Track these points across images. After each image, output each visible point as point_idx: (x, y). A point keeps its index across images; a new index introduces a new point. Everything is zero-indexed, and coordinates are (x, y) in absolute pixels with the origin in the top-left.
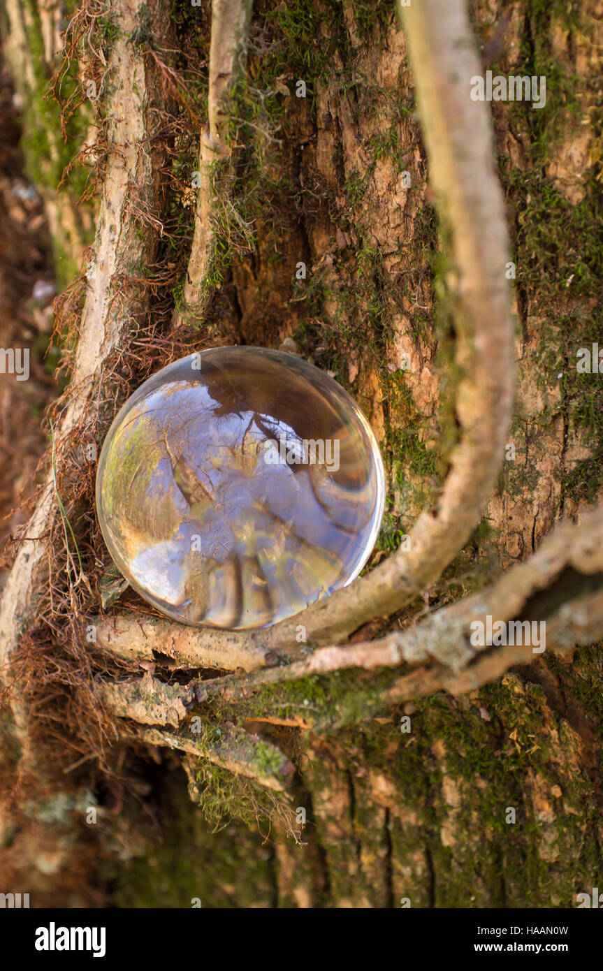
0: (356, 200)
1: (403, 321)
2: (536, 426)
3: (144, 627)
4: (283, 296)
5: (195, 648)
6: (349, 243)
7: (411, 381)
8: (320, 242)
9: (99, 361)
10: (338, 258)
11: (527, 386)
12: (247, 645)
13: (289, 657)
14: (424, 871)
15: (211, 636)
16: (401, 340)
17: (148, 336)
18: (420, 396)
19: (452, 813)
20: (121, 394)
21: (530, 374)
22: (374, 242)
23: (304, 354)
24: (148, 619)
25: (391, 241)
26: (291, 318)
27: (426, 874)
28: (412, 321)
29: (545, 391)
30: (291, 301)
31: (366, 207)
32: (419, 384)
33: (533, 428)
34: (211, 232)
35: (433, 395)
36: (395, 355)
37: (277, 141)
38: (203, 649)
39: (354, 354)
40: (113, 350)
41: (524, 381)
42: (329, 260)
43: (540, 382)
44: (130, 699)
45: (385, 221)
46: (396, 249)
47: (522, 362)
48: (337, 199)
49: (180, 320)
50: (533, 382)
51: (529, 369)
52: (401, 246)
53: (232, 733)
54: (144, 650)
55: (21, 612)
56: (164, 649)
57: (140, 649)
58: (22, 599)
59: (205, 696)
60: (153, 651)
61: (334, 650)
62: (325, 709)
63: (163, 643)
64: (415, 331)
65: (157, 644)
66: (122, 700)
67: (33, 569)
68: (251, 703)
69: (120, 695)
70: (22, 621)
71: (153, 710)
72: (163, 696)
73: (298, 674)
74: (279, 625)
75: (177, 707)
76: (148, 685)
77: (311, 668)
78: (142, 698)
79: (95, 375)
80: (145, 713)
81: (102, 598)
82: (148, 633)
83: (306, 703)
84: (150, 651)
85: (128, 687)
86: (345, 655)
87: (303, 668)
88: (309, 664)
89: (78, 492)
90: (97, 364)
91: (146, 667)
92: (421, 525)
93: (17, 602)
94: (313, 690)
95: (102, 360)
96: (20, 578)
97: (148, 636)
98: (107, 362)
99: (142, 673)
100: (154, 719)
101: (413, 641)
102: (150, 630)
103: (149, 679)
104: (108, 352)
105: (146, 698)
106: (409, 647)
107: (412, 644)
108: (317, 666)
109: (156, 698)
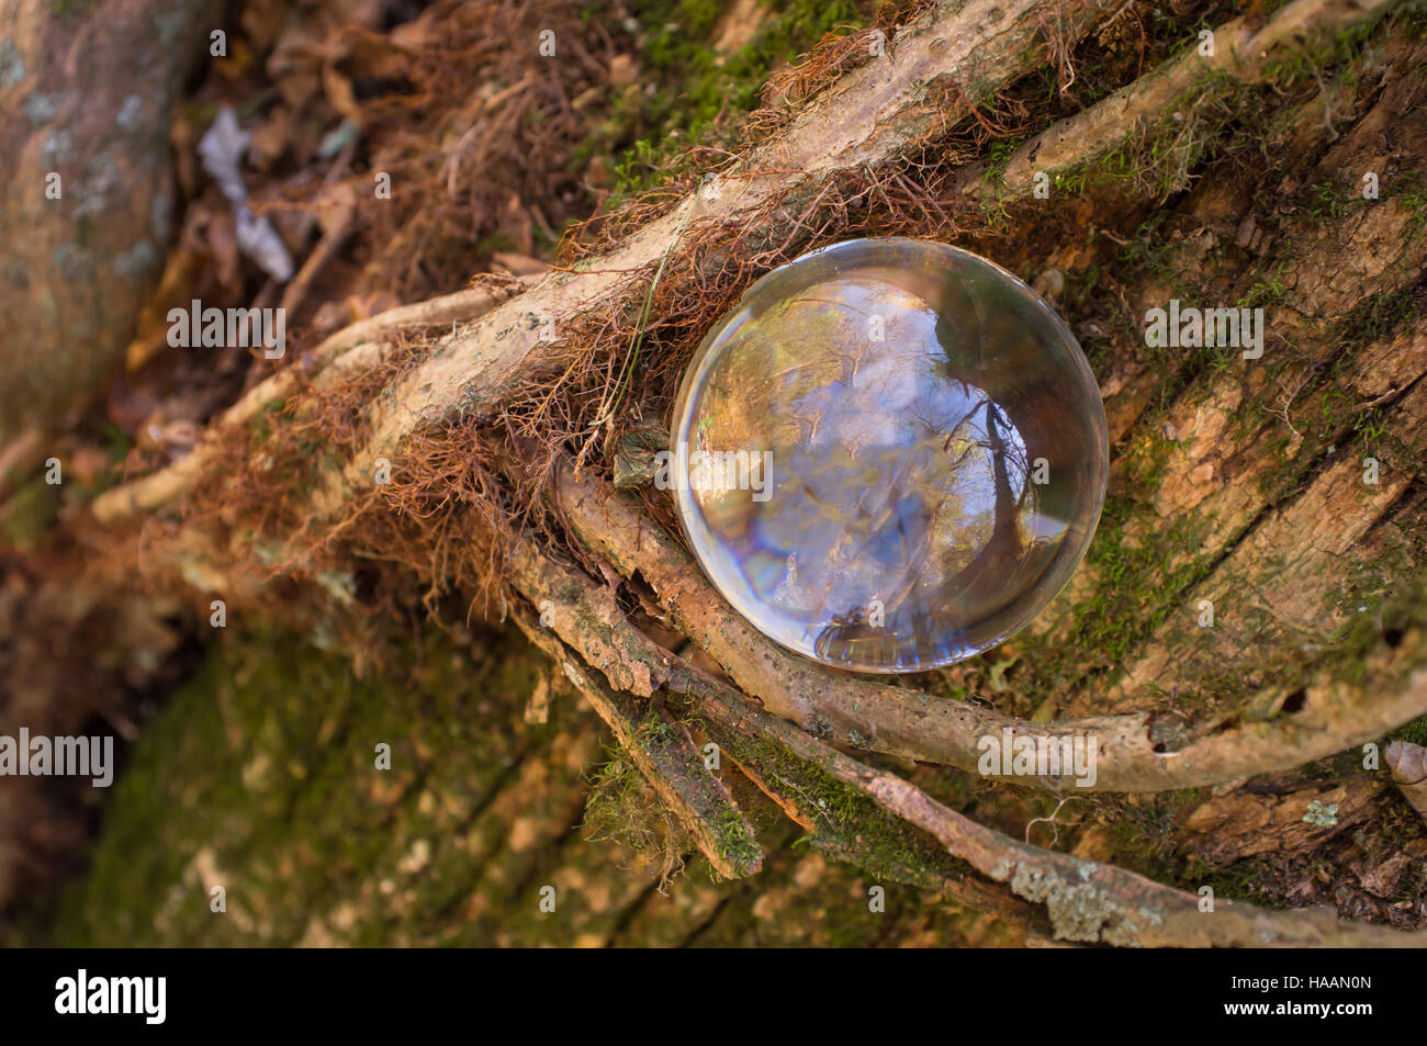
0: (1317, 216)
1: (1234, 393)
2: (1280, 632)
3: (645, 534)
4: (1097, 213)
5: (708, 626)
6: (1253, 247)
7: (1178, 463)
8: (1211, 206)
9: (831, 165)
10: (1221, 247)
11: (1312, 586)
12: (791, 684)
13: (830, 729)
14: (702, 915)
15: (744, 632)
16: (1211, 411)
17: (922, 185)
18: (1173, 487)
19: (791, 890)
20: (830, 231)
21: (1329, 578)
22: (1292, 282)
23: (1062, 307)
24: (655, 528)
25: (1313, 300)
26: (1084, 251)
27: (704, 920)
28: (1243, 403)
29: (1329, 609)
30: (1104, 232)
31: (1321, 235)
32: (1186, 475)
33: (1274, 631)
34: (1123, 133)
35: (1190, 500)
36: (1186, 418)
37: (1333, 131)
38: (723, 639)
39: (1131, 368)
40: (862, 167)
41: (1316, 578)
42: (1209, 242)
43: (1333, 594)
44: (556, 593)
45: (1330, 273)
46: (1310, 314)
47: (1334, 558)
48: (1287, 178)
49: (973, 187)
50: (1323, 589)
51: (1334, 573)
52: (1319, 315)
53: (684, 748)
54: (622, 557)
55: (480, 386)
56: (658, 585)
57: (616, 552)
58: (493, 373)
59: (683, 687)
60: (637, 571)
61: (917, 794)
62: (842, 829)
63: (662, 578)
64: (1237, 415)
65: (649, 569)
66: (541, 582)
67: (535, 348)
68: (740, 739)
69: (544, 575)
70: (473, 398)
71: (587, 636)
72: (620, 640)
73: (843, 774)
74: (842, 685)
75: (636, 673)
76: (602, 606)
77: (870, 788)
78: (578, 607)
79: (809, 176)
80: (570, 627)
81: (616, 465)
82: (646, 547)
83: (822, 803)
84: (631, 567)
85: (563, 576)
86: (928, 812)
87: (854, 774)
88: (868, 780)
89: (677, 310)
90: (824, 164)
91: (607, 575)
92: (1127, 738)
93: (482, 368)
94: (844, 800)
95: (837, 167)
96: (506, 343)
97: (643, 550)
98: (842, 175)
99: (598, 580)
100: (580, 647)
101: (1037, 876)
102: (652, 545)
103: (608, 599)
104: (852, 164)
105: (587, 617)
106: (1027, 878)
107: (1032, 877)
108: (880, 792)
109: (607, 634)
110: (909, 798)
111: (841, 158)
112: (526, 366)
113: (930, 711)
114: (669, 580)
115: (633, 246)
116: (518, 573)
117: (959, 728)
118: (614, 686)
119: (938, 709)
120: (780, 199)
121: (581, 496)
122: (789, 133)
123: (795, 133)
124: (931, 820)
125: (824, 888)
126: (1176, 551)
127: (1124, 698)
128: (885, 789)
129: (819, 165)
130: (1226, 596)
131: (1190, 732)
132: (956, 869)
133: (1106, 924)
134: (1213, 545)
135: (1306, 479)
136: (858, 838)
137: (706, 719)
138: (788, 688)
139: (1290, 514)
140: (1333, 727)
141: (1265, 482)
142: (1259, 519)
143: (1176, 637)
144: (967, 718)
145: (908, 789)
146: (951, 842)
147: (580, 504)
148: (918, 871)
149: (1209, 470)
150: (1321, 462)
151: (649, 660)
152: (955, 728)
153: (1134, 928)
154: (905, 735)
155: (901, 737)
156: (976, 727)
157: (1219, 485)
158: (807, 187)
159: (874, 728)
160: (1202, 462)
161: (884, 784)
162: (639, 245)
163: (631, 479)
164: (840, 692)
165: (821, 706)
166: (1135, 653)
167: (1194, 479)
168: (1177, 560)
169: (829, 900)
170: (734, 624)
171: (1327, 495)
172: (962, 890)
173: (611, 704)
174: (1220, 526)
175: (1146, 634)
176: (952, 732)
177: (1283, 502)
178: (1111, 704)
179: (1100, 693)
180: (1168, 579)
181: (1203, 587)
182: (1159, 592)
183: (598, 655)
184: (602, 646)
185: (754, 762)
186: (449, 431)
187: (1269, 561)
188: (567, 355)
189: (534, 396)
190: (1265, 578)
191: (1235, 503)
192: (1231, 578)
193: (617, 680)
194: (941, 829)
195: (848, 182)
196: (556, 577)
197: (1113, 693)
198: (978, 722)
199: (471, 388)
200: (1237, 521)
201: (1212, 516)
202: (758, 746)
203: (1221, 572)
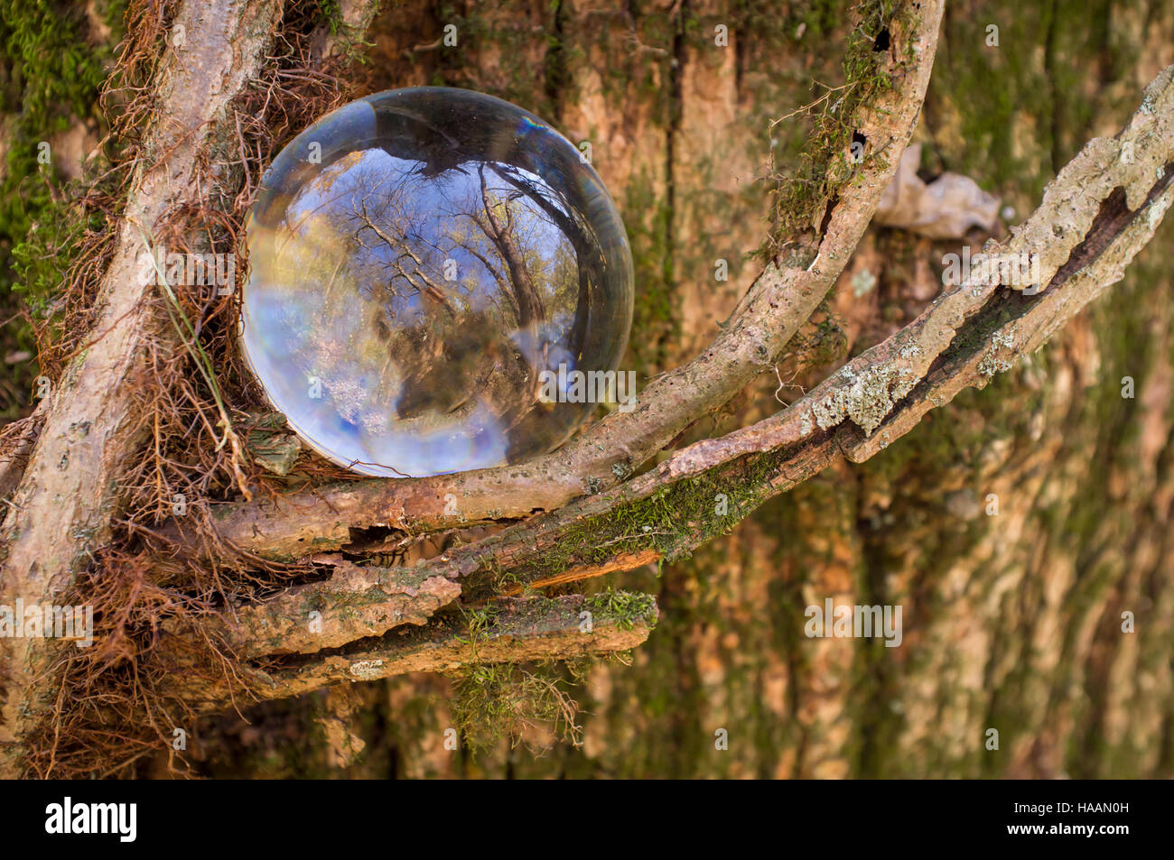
1: (592, 77)
3: (331, 498)
9: (222, 101)
11: (735, 156)
13: (598, 482)
15: (480, 478)
16: (589, 100)
20: (264, 150)
21: (740, 142)
24: (333, 487)
28: (602, 78)
29: (756, 160)
30: (418, 47)
35: (624, 172)
40: (247, 84)
41: (733, 149)
47: (733, 127)
49: (329, 49)
50: (743, 152)
51: (741, 136)
53: (513, 608)
54: (329, 533)
55: (85, 518)
56: (380, 520)
57: (320, 535)
58: (87, 497)
59: (473, 566)
60: (351, 529)
61: (705, 443)
62: (675, 531)
63: (377, 512)
64: (606, 89)
65: (361, 517)
66: (277, 625)
67: (106, 444)
68: (547, 556)
69: (274, 617)
70: (88, 534)
71: (361, 615)
72: (394, 585)
73: (645, 490)
74: (577, 446)
75: (433, 590)
76: (350, 582)
77: (673, 474)
78: (330, 607)
79: (213, 123)
80: (338, 626)
81: (264, 464)
82: (343, 504)
83: (646, 528)
84: (344, 532)
85: (293, 599)
86: (725, 445)
87: (653, 480)
88: (667, 472)
89: (203, 304)
90: (217, 105)
91: (327, 561)
92: (780, 283)
93: (73, 503)
94: (661, 506)
95: (229, 98)
96: (75, 464)
97: (342, 509)
98: (238, 101)
99: (325, 573)
100: (363, 630)
101: (829, 403)
102: (345, 499)
103: (350, 574)
104: (237, 86)
105: (347, 601)
106: (825, 411)
107: (827, 407)
108: (682, 469)
109: (376, 596)
110: (704, 452)
111: (225, 89)
112: (111, 466)
113: (647, 401)
114: (386, 507)
115: (111, 299)
116: (249, 643)
117: (676, 390)
118: (421, 622)
119: (650, 395)
120: (203, 160)
121: (250, 525)
122: (162, 107)
123: (168, 104)
124: (732, 447)
125: (620, 683)
126: (641, 214)
127: (693, 339)
128: (684, 464)
129: (212, 108)
130: (695, 213)
131: (802, 250)
132: (768, 469)
133: (891, 388)
134: (660, 188)
135: (676, 93)
136: (691, 524)
137: (509, 571)
138: (551, 479)
139: (686, 124)
140: (895, 133)
141: (655, 119)
142: (670, 149)
143: (689, 268)
144: (673, 380)
145: (697, 447)
146: (759, 445)
147: (255, 530)
148: (749, 496)
149: (619, 140)
150: (675, 75)
151: (431, 573)
152: (675, 392)
153: (909, 371)
154: (650, 431)
155: (648, 435)
156: (686, 378)
157: (632, 146)
158: (217, 132)
159: (626, 448)
160: (611, 139)
161: (679, 462)
162: (117, 293)
163: (289, 461)
164: (582, 451)
165: (579, 471)
166: (675, 302)
167: (616, 154)
168: (648, 220)
169: (631, 686)
170: (468, 481)
171: (698, 92)
172: (785, 477)
173: (426, 645)
174: (654, 172)
175: (670, 286)
176: (676, 396)
177: (675, 123)
178: (690, 350)
179: (678, 351)
180: (654, 237)
181: (676, 222)
182: (655, 249)
183: (384, 617)
184: (380, 608)
185: (572, 560)
186: (92, 580)
187: (701, 166)
188: (145, 417)
189: (139, 484)
190: (707, 179)
191: (647, 150)
192: (688, 198)
193: (420, 614)
194: (744, 445)
195: (247, 102)
196: (287, 607)
197: (685, 343)
198: (683, 374)
199: (80, 529)
200: (660, 160)
201: (644, 170)
202: (564, 544)
203: (678, 201)
